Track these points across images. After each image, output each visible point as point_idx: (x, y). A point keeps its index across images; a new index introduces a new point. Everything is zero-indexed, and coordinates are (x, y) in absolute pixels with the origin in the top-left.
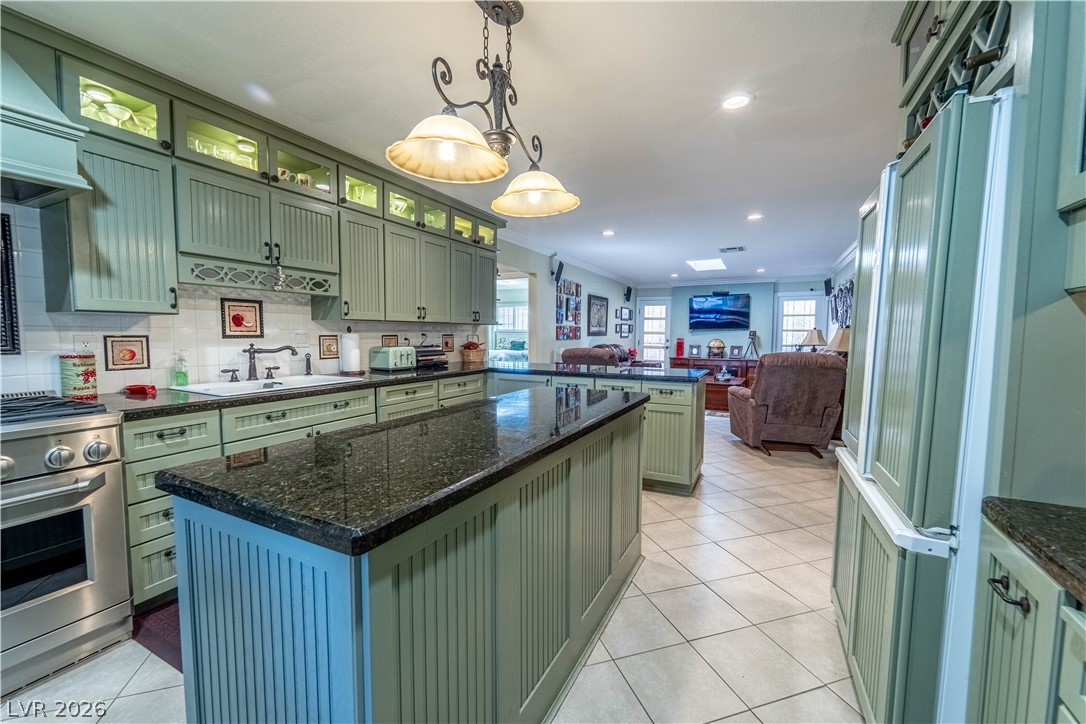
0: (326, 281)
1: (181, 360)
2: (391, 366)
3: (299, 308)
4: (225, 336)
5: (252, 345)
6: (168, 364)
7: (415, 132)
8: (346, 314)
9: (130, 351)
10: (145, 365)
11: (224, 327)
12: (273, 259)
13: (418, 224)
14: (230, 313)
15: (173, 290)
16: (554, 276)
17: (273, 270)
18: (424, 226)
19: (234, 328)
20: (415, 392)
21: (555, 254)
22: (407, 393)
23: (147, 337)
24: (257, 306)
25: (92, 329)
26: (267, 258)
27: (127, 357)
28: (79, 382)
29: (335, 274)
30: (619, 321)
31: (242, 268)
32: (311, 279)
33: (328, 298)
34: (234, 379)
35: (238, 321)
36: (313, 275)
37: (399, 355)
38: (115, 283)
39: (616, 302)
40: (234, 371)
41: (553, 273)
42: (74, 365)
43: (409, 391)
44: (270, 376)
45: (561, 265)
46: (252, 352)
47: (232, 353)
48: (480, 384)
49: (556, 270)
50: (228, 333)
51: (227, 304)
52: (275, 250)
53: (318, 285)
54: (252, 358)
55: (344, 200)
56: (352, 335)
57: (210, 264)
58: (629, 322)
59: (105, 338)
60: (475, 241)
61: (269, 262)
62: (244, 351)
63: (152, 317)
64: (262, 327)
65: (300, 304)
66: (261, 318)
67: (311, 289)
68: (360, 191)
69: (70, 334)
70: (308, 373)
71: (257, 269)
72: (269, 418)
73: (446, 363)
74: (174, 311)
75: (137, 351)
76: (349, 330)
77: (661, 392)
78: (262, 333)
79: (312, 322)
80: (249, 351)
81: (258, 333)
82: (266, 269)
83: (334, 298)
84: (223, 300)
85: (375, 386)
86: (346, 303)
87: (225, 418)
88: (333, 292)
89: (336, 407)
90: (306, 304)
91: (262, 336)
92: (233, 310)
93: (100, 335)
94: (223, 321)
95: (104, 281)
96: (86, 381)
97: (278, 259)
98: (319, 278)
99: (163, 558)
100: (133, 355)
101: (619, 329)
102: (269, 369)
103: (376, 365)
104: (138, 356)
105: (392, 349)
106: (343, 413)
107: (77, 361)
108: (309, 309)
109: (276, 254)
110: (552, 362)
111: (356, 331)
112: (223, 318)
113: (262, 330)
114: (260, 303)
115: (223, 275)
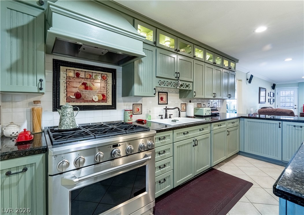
0: (189, 84)
1: (150, 112)
2: (204, 115)
3: (176, 94)
4: (159, 104)
5: (166, 107)
6: (146, 113)
8: (194, 96)
10: (141, 113)
11: (159, 101)
13: (214, 63)
14: (160, 96)
15: (155, 89)
16: (248, 81)
17: (177, 81)
18: (215, 63)
19: (161, 101)
20: (221, 125)
21: (249, 72)
23: (142, 104)
24: (166, 94)
25: (130, 102)
26: (176, 77)
27: (137, 111)
28: (129, 118)
29: (191, 82)
30: (269, 98)
31: (170, 81)
32: (186, 84)
33: (187, 90)
34: (162, 118)
35: (162, 99)
38: (142, 87)
39: (269, 90)
40: (162, 115)
41: (247, 79)
42: (129, 113)
43: (219, 125)
44: (170, 117)
45: (252, 76)
46: (166, 109)
47: (160, 110)
48: (238, 123)
49: (249, 78)
50: (160, 103)
51: (160, 93)
52: (178, 74)
54: (166, 111)
55: (195, 56)
56: (191, 103)
57: (162, 80)
58: (273, 98)
59: (133, 104)
60: (230, 68)
61: (176, 79)
62: (164, 109)
63: (143, 98)
65: (176, 93)
66: (167, 98)
67: (186, 88)
68: (197, 53)
69: (126, 103)
70: (179, 117)
71: (173, 81)
72: (184, 134)
73: (219, 114)
74: (154, 96)
76: (190, 102)
78: (167, 103)
79: (179, 99)
80: (165, 109)
81: (166, 103)
82: (175, 81)
83: (190, 91)
85: (211, 123)
86: (194, 92)
87: (174, 133)
88: (191, 89)
89: (200, 130)
90: (178, 93)
91: (167, 104)
92: (162, 95)
94: (159, 99)
95: (140, 86)
96: (131, 118)
97: (178, 77)
100: (138, 109)
101: (269, 101)
102: (170, 115)
103: (196, 114)
104: (140, 110)
105: (204, 109)
106: (202, 132)
107: (129, 112)
108: (178, 95)
109: (178, 76)
110: (247, 114)
111: (192, 102)
112: (159, 98)
113: (167, 102)
114: (167, 93)
115: (165, 84)
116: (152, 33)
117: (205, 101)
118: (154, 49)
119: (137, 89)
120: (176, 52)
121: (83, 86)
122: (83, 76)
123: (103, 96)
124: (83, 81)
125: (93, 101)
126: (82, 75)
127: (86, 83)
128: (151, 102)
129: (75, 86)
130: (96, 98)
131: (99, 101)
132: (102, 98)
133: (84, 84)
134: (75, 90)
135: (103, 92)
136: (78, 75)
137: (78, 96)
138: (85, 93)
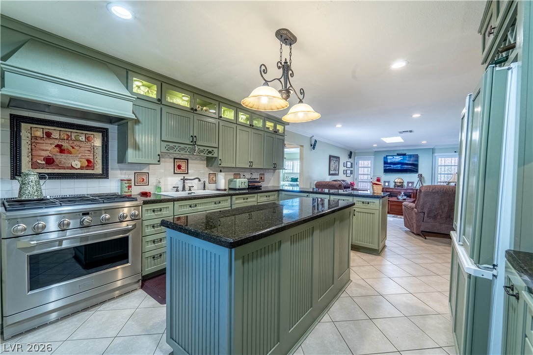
0: (213, 151)
1: (159, 182)
2: (237, 187)
3: (202, 162)
4: (174, 173)
5: (184, 177)
6: (155, 184)
7: (253, 94)
8: (220, 164)
9: (142, 178)
10: (147, 184)
11: (174, 169)
12: (194, 143)
13: (251, 125)
15: (159, 155)
16: (312, 147)
17: (193, 147)
18: (253, 126)
19: (178, 170)
20: (247, 199)
21: (313, 136)
22: (244, 199)
23: (148, 173)
24: (186, 161)
25: (131, 170)
26: (192, 142)
27: (141, 181)
28: (126, 190)
29: (216, 148)
30: (345, 168)
31: (182, 146)
32: (207, 150)
33: (213, 157)
34: (177, 191)
35: (179, 167)
36: (208, 148)
37: (241, 182)
38: (140, 152)
39: (344, 159)
40: (177, 187)
41: (311, 145)
42: (125, 183)
44: (190, 190)
45: (316, 141)
46: (184, 180)
47: (176, 180)
49: (313, 144)
50: (176, 172)
51: (176, 160)
52: (195, 138)
53: (210, 152)
54: (184, 182)
55: (221, 117)
56: (221, 173)
57: (171, 145)
58: (351, 169)
59: (135, 173)
60: (275, 132)
61: (192, 143)
62: (181, 179)
63: (151, 165)
64: (188, 170)
65: (202, 160)
66: (188, 166)
67: (207, 154)
68: (227, 112)
69: (124, 172)
70: (204, 189)
71: (188, 146)
72: (190, 206)
73: (261, 186)
74: (159, 163)
75: (145, 179)
76: (221, 171)
77: (363, 203)
78: (188, 172)
79: (206, 168)
80: (183, 179)
81: (186, 172)
82: (191, 146)
83: (216, 158)
84: (175, 159)
85: (231, 195)
86: (220, 160)
87: (175, 205)
88: (215, 156)
89: (215, 203)
90: (204, 160)
91: (187, 173)
92: (178, 163)
93: (133, 172)
94: (174, 167)
95: (137, 152)
96: (129, 189)
97: (195, 142)
98: (210, 149)
99: (152, 259)
100: (143, 180)
101: (345, 172)
102: (190, 187)
103: (230, 187)
104: (145, 181)
105: (238, 180)
106: (218, 206)
107: (126, 182)
108: (205, 162)
109: (195, 140)
110: (311, 187)
111: (223, 172)
112: (174, 166)
113: (188, 171)
114: (188, 160)
115: (175, 149)
116: (155, 87)
117: (243, 170)
118: (158, 107)
119: (131, 155)
120: (192, 111)
121: (57, 149)
122: (57, 137)
123: (89, 161)
124: (57, 142)
125: (72, 168)
126: (56, 134)
127: (62, 145)
128: (162, 171)
129: (47, 148)
130: (77, 164)
131: (82, 168)
132: (87, 164)
133: (57, 146)
134: (45, 154)
135: (88, 157)
136: (48, 135)
137: (49, 161)
138: (60, 158)
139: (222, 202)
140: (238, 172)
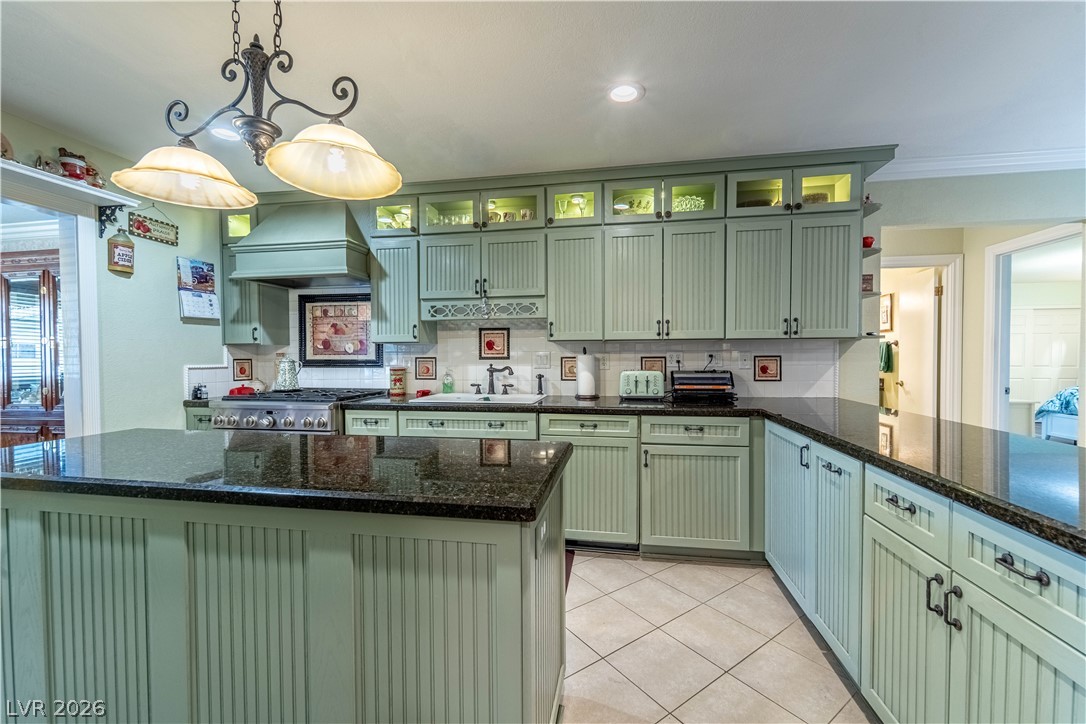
0: (532, 304)
1: (446, 375)
3: (542, 332)
4: (481, 358)
6: (443, 377)
8: (551, 335)
9: (427, 367)
10: (433, 378)
11: (480, 351)
12: (483, 293)
14: (485, 340)
19: (488, 351)
20: (595, 426)
22: (582, 426)
23: (435, 358)
24: (506, 332)
25: (410, 353)
27: (426, 372)
29: (542, 296)
31: (460, 304)
32: (517, 305)
34: (479, 391)
35: (490, 345)
38: (388, 325)
40: (479, 385)
43: (586, 423)
44: (505, 392)
46: (492, 371)
47: (478, 372)
50: (483, 355)
51: (483, 332)
52: (484, 284)
53: (527, 309)
54: (491, 376)
55: (552, 221)
59: (416, 359)
64: (508, 350)
65: (535, 328)
66: (508, 343)
67: (517, 314)
70: (540, 393)
71: (471, 303)
72: (431, 424)
74: (415, 340)
75: (430, 368)
76: (585, 351)
78: (508, 355)
79: (554, 344)
80: (490, 370)
81: (506, 355)
82: (476, 302)
84: (481, 330)
85: (639, 413)
86: (552, 324)
89: (490, 425)
91: (508, 358)
92: (488, 337)
93: (414, 357)
94: (480, 346)
95: (384, 324)
97: (485, 291)
98: (526, 302)
100: (428, 370)
102: (505, 386)
104: (431, 371)
106: (497, 433)
109: (484, 288)
112: (480, 343)
113: (508, 353)
114: (508, 329)
115: (447, 311)
117: (685, 348)
118: (413, 242)
121: (333, 330)
122: (332, 314)
123: (361, 342)
124: (333, 321)
125: (346, 353)
126: (331, 313)
127: (337, 325)
128: (458, 354)
129: (321, 329)
130: (350, 348)
131: (355, 352)
132: (360, 347)
133: (334, 326)
134: (323, 336)
135: (360, 338)
136: (325, 312)
137: (327, 344)
138: (336, 340)
139: (509, 425)
140: (661, 352)
